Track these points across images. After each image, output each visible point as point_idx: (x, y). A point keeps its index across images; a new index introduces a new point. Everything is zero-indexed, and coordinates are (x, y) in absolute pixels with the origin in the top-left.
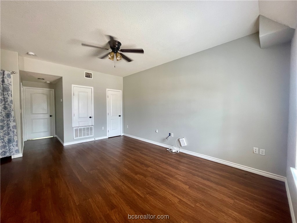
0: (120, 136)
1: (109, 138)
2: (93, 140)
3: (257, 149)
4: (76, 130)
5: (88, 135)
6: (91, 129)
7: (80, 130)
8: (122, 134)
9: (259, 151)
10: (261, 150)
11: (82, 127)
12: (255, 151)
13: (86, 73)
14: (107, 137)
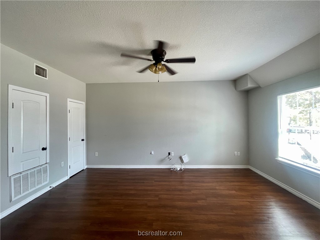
0: (83, 170)
1: (70, 178)
3: (236, 152)
4: (17, 180)
5: (39, 183)
6: (45, 171)
7: (26, 177)
8: (86, 167)
9: (237, 153)
10: (238, 152)
11: (29, 172)
12: (235, 154)
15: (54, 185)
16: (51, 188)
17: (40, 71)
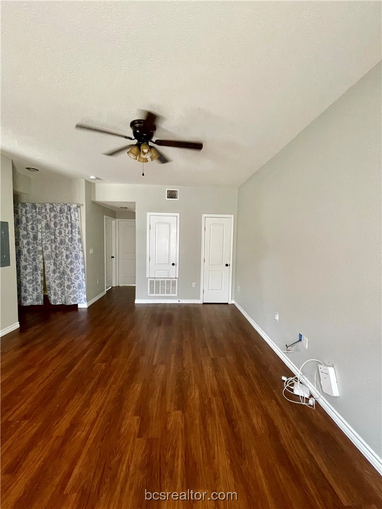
0: (227, 304)
1: (204, 304)
2: (176, 301)
4: (152, 282)
5: (168, 292)
6: (174, 284)
7: (158, 283)
8: (232, 302)
11: (160, 280)
13: (168, 191)
14: (200, 302)
15: (183, 301)
16: (180, 303)
17: (172, 195)
